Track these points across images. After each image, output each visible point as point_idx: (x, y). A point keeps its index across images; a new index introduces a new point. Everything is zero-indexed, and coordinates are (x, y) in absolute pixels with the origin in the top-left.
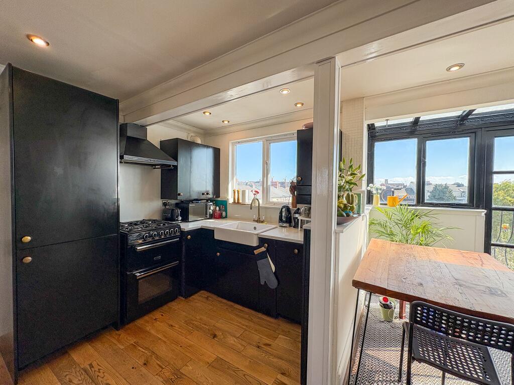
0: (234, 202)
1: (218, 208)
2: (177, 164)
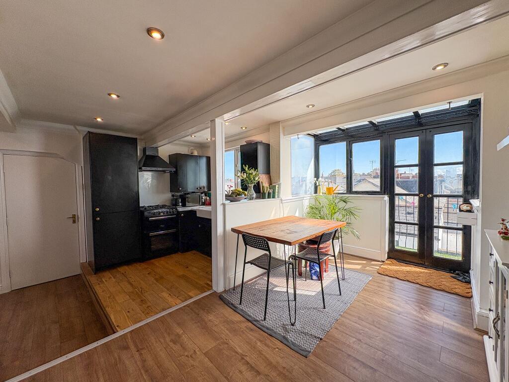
2: (177, 170)
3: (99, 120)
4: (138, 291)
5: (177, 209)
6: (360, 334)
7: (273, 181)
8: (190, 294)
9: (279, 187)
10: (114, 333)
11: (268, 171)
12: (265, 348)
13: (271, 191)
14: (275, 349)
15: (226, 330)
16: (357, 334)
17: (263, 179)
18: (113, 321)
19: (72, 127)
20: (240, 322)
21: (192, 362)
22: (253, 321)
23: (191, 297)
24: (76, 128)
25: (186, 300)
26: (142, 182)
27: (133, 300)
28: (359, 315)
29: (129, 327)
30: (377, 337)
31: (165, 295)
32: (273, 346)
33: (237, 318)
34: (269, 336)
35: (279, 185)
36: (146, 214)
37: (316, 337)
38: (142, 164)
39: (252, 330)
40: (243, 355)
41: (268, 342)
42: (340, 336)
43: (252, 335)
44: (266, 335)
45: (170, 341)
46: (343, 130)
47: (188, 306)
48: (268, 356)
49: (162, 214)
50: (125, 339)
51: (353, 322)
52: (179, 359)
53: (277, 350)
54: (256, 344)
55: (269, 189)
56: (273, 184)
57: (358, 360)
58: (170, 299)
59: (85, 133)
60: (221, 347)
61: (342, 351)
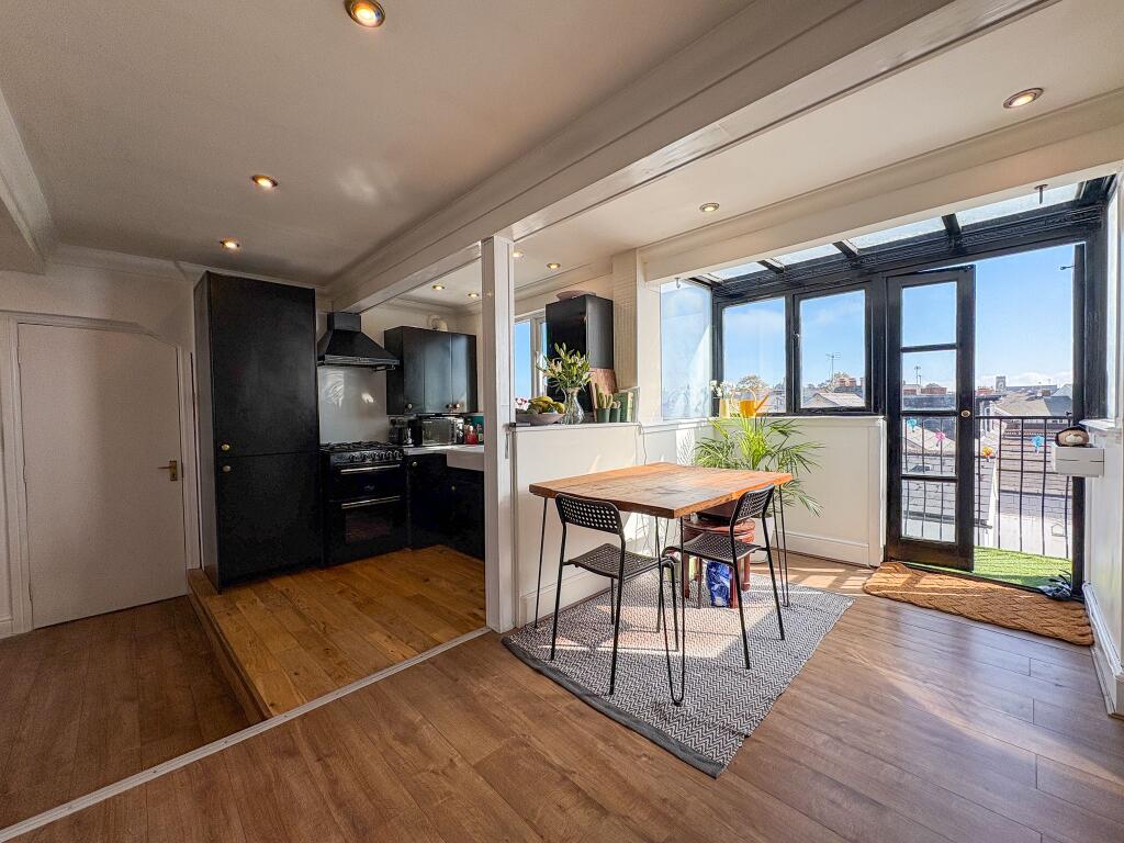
2: (402, 362)
3: (231, 245)
4: (316, 630)
5: (401, 451)
6: (838, 724)
7: (620, 385)
8: (436, 636)
9: (633, 398)
10: (264, 719)
11: (608, 363)
12: (617, 755)
13: (617, 406)
14: (639, 757)
15: (522, 716)
16: (831, 725)
17: (597, 378)
18: (262, 694)
19: (169, 264)
20: (555, 697)
21: (446, 784)
22: (584, 697)
23: (439, 644)
24: (178, 266)
25: (427, 649)
26: (323, 391)
27: (308, 648)
28: (830, 684)
29: (298, 706)
30: (879, 731)
31: (379, 637)
32: (633, 750)
33: (546, 688)
34: (623, 730)
35: (635, 392)
36: (334, 459)
37: (734, 732)
38: (325, 349)
39: (582, 714)
40: (564, 770)
41: (621, 742)
42: (789, 730)
43: (583, 727)
44: (617, 725)
45: (395, 739)
46: (778, 271)
47: (432, 661)
48: (623, 773)
49: (368, 461)
50: (289, 733)
51: (819, 698)
52: (414, 777)
53: (644, 759)
54: (595, 746)
55: (612, 402)
56: (621, 391)
57: (840, 785)
58: (390, 647)
59: (199, 279)
60: (514, 753)
61: (799, 762)
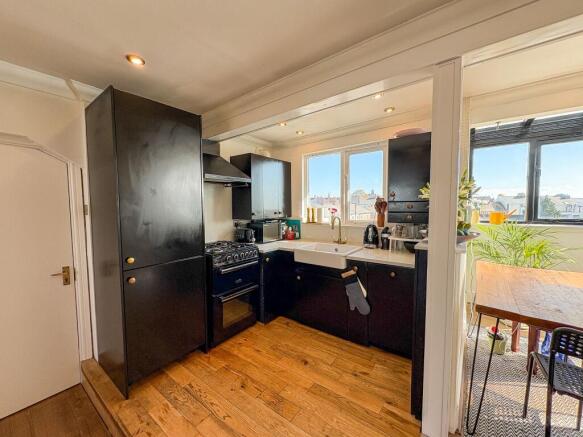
0: (309, 222)
1: (290, 229)
